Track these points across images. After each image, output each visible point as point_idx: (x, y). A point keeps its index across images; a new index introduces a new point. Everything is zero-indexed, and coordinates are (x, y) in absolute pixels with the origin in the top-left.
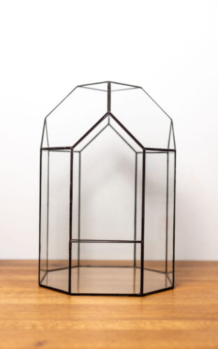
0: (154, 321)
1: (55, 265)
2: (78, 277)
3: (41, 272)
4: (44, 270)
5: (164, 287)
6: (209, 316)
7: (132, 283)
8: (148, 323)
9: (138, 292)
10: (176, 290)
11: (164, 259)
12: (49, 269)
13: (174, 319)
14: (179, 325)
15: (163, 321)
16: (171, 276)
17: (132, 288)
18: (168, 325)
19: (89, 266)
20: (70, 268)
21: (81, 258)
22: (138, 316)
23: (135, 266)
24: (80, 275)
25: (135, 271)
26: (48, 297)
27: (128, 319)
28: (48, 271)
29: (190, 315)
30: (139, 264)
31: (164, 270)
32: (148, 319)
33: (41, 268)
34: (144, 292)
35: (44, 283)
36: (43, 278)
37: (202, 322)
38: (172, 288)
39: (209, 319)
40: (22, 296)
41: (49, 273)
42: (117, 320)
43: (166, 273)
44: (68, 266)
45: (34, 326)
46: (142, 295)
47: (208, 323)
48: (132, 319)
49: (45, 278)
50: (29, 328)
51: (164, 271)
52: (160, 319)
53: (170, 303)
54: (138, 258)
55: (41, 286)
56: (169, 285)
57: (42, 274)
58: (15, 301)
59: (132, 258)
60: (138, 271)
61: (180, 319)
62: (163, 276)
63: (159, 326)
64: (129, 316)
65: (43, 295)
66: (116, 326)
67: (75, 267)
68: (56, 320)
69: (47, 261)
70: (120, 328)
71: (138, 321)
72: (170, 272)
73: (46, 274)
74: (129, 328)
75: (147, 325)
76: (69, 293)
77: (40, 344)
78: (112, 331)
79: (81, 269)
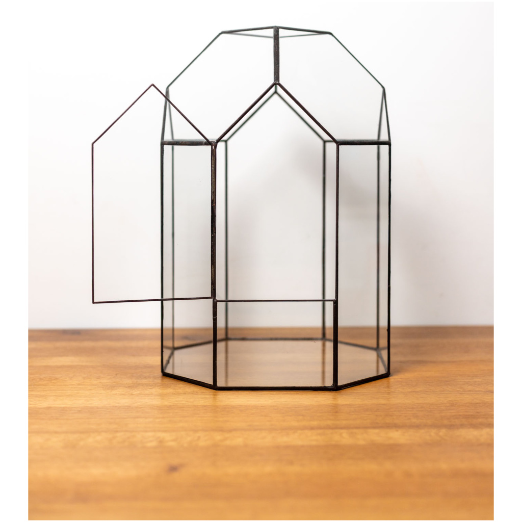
0: (355, 430)
1: (186, 338)
2: (227, 358)
3: (164, 350)
4: (168, 348)
5: (374, 374)
6: (446, 422)
7: (320, 369)
8: (345, 433)
9: (329, 383)
10: (392, 379)
11: (374, 324)
12: (177, 344)
13: (389, 426)
14: (397, 436)
15: (370, 431)
16: (384, 354)
17: (320, 376)
18: (378, 436)
19: (243, 339)
20: (215, 342)
21: (230, 325)
22: (329, 423)
23: (324, 337)
24: (230, 355)
25: (324, 345)
26: (179, 394)
27: (312, 428)
28: (175, 348)
29: (414, 420)
30: (330, 334)
31: (373, 343)
32: (347, 427)
33: (165, 344)
34: (339, 384)
35: (169, 370)
36: (168, 362)
37: (433, 432)
38: (387, 375)
39: (445, 426)
40: (136, 392)
41: (177, 353)
42: (295, 429)
43: (377, 348)
44: (212, 338)
45: (161, 441)
46: (336, 388)
47: (443, 432)
48: (319, 428)
49: (171, 361)
50: (154, 444)
51: (375, 346)
52: (366, 428)
53: (383, 401)
54: (330, 323)
55: (166, 375)
56: (383, 371)
57: (167, 353)
58: (125, 401)
59: (319, 324)
60: (330, 345)
61: (396, 426)
62: (372, 355)
63: (362, 438)
64: (315, 423)
65: (170, 390)
66: (295, 439)
67: (222, 340)
68: (196, 431)
69: (173, 329)
70: (300, 443)
71: (329, 432)
72: (384, 349)
73: (172, 354)
74: (314, 443)
75: (344, 438)
76: (214, 387)
77: (173, 469)
78: (287, 447)
79: (230, 343)
